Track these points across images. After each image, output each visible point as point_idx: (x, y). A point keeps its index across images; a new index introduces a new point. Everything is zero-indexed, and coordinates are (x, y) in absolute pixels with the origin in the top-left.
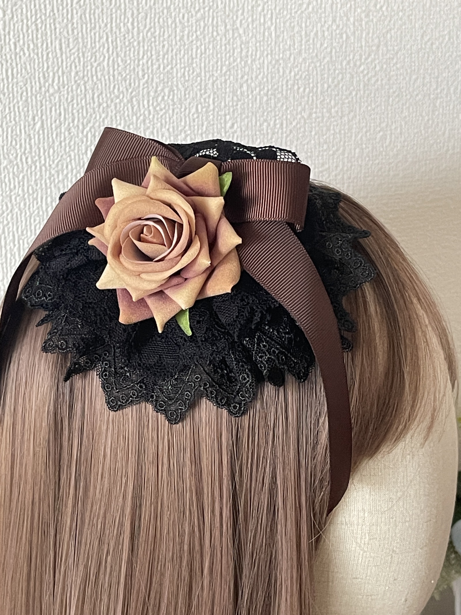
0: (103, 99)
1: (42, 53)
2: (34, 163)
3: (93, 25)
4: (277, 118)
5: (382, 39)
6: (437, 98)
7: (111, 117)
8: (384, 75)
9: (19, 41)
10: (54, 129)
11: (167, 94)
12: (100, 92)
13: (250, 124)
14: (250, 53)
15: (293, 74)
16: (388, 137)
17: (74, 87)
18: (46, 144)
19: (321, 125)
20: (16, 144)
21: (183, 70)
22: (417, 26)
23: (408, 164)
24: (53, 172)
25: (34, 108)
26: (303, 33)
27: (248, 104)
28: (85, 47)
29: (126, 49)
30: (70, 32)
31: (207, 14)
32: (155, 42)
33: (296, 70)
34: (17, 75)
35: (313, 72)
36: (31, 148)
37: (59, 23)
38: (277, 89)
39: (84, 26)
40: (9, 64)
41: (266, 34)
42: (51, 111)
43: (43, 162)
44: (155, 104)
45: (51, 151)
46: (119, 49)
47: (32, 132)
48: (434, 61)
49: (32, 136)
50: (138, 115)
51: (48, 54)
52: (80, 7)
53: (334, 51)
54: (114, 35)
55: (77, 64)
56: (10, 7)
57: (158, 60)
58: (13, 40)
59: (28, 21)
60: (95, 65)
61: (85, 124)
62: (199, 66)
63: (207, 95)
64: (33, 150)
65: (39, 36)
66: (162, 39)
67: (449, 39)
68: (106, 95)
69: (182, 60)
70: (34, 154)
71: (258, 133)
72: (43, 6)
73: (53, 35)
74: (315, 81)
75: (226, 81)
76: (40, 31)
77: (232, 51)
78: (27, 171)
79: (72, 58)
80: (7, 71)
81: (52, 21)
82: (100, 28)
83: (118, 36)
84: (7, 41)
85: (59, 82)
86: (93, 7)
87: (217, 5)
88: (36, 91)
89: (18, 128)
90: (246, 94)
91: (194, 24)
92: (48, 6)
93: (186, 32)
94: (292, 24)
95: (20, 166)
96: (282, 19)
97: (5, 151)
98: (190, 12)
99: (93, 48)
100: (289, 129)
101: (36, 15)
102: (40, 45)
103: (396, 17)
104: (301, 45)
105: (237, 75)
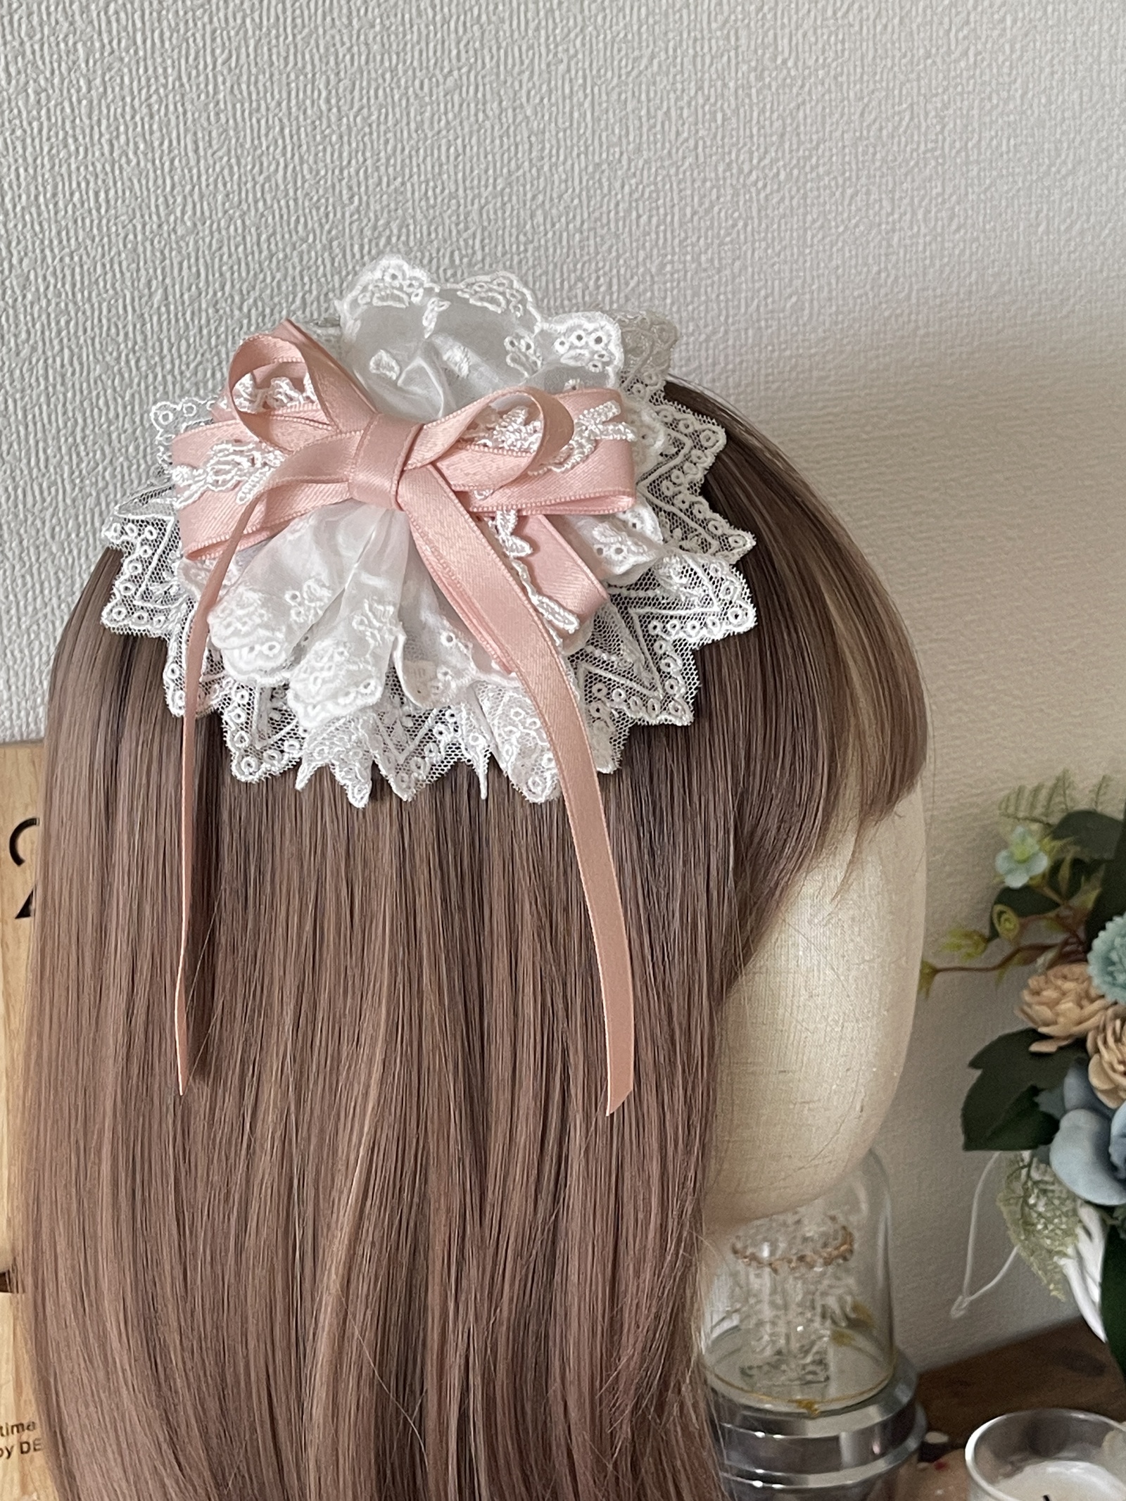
0: (276, 245)
1: (161, 159)
2: (152, 368)
3: (254, 105)
4: (601, 272)
5: (789, 121)
6: (894, 230)
7: (294, 279)
8: (794, 189)
9: (118, 137)
10: (187, 303)
11: (395, 231)
12: (271, 231)
13: (551, 286)
14: (547, 151)
15: (627, 188)
16: (807, 305)
17: (223, 223)
18: (172, 332)
19: (682, 284)
20: (118, 335)
21: (423, 186)
22: (852, 94)
23: (844, 356)
24: (187, 386)
25: (150, 263)
26: (643, 112)
27: (547, 249)
28: (242, 146)
29: (316, 147)
30: (212, 118)
31: (464, 78)
32: (371, 133)
33: (633, 181)
34: (116, 201)
35: (664, 185)
36: (145, 341)
37: (192, 102)
38: (600, 219)
39: (238, 106)
40: (100, 182)
41: (576, 115)
42: (181, 270)
43: (168, 367)
44: (373, 252)
45: (184, 343)
46: (304, 147)
47: (147, 308)
48: (884, 160)
49: (146, 316)
50: (344, 273)
51: (172, 162)
52: (230, 70)
53: (701, 143)
54: (294, 123)
55: (228, 179)
56: (99, 72)
57: (377, 169)
58: (107, 136)
59: (133, 100)
60: (261, 179)
61: (245, 292)
62: (453, 177)
63: (470, 232)
64: (150, 344)
65: (155, 127)
66: (382, 128)
67: (912, 119)
68: (283, 237)
69: (422, 167)
70: (150, 352)
71: (566, 302)
72: (160, 70)
73: (181, 125)
74: (669, 204)
75: (504, 204)
76: (157, 118)
77: (513, 148)
78: (139, 385)
79: (218, 169)
80: (97, 194)
81: (178, 98)
82: (268, 109)
83: (302, 123)
84: (96, 137)
85: (195, 214)
86: (254, 70)
87: (483, 63)
88: (152, 232)
89: (120, 301)
90: (542, 228)
91: (441, 98)
92: (170, 70)
93: (427, 114)
94: (623, 96)
95: (126, 375)
96: (604, 87)
97: (98, 346)
98: (434, 75)
99: (255, 150)
100: (622, 295)
101: (149, 87)
102: (156, 144)
103: (812, 80)
104: (641, 137)
105: (525, 194)
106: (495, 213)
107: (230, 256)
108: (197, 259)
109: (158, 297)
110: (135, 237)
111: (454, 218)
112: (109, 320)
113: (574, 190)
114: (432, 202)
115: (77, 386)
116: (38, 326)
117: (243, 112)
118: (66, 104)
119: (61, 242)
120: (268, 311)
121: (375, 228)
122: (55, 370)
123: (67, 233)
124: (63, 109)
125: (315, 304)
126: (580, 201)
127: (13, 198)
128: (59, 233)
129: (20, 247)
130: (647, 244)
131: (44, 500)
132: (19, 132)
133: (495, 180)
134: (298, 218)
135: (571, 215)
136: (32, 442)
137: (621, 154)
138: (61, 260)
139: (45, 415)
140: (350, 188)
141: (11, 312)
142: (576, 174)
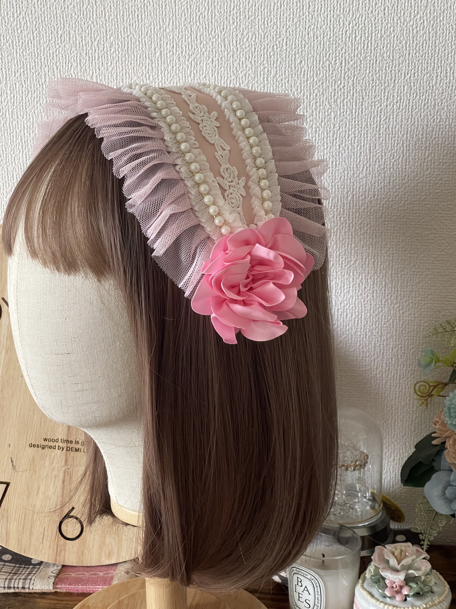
107: (185, 41)
108: (173, 42)
109: (158, 54)
110: (151, 32)
111: (275, 32)
112: (140, 61)
113: (327, 24)
114: (266, 26)
116: (115, 61)
119: (124, 32)
120: (198, 63)
121: (242, 34)
122: (120, 77)
123: (127, 29)
125: (217, 61)
126: (330, 29)
127: (109, 15)
128: (124, 29)
129: (110, 33)
130: (359, 48)
133: (293, 19)
134: (212, 29)
135: (326, 34)
137: (349, 11)
138: (124, 38)
140: (233, 19)
141: (106, 55)
142: (329, 18)
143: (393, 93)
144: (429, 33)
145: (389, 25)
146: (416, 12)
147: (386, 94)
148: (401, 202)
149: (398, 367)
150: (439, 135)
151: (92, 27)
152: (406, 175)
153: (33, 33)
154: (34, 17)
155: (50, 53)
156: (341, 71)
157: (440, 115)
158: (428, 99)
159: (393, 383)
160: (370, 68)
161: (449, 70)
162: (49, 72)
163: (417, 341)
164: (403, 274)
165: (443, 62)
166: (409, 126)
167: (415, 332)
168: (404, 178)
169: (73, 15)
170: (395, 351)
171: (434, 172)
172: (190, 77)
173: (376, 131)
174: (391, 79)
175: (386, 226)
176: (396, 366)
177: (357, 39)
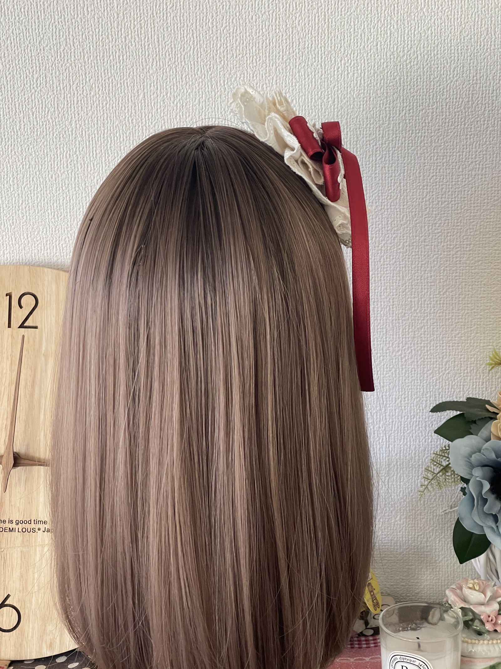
106: (282, 70)
107: (170, 82)
108: (157, 83)
109: (141, 96)
110: (133, 73)
111: (264, 71)
112: (122, 104)
113: (318, 62)
114: (255, 64)
115: (109, 128)
116: (95, 104)
117: (177, 27)
118: (109, 22)
119: (105, 74)
120: (184, 104)
121: (230, 74)
122: (101, 121)
123: (108, 71)
124: (107, 25)
125: (204, 103)
126: (321, 66)
127: (88, 57)
128: (104, 71)
129: (90, 75)
130: (352, 85)
131: (95, 169)
132: (91, 33)
133: (283, 56)
134: (198, 69)
135: (317, 71)
136: (91, 147)
137: (341, 47)
138: (105, 80)
139: (96, 138)
140: (220, 58)
141: (85, 99)
142: (319, 55)
143: (388, 131)
144: (424, 68)
145: (382, 60)
146: (409, 47)
147: (381, 132)
148: (399, 245)
149: (402, 418)
150: (436, 173)
151: (70, 69)
152: (404, 216)
153: (6, 77)
154: (7, 61)
155: (25, 98)
156: (334, 109)
157: (437, 153)
158: (424, 136)
159: (398, 436)
160: (363, 105)
161: (445, 106)
162: (24, 118)
163: (422, 390)
164: (405, 320)
165: (438, 97)
166: (406, 165)
167: (419, 381)
168: (403, 218)
169: (50, 57)
170: (398, 401)
171: (433, 211)
172: (176, 119)
173: (372, 170)
174: (386, 117)
175: (385, 270)
176: (400, 417)
177: (350, 76)
